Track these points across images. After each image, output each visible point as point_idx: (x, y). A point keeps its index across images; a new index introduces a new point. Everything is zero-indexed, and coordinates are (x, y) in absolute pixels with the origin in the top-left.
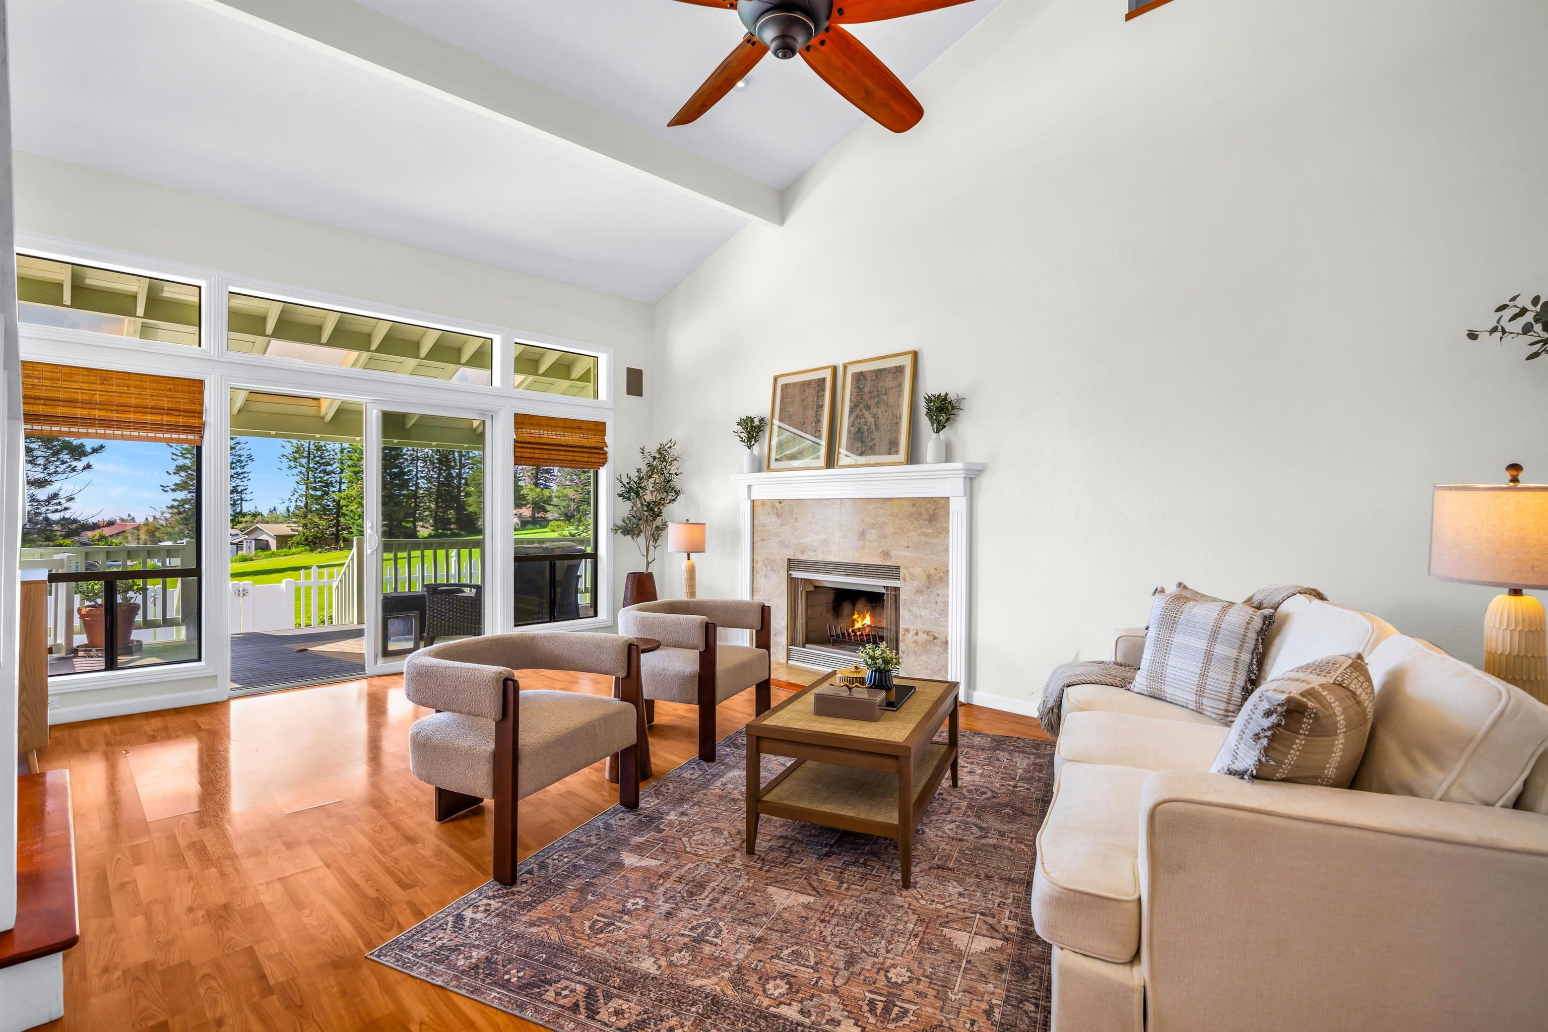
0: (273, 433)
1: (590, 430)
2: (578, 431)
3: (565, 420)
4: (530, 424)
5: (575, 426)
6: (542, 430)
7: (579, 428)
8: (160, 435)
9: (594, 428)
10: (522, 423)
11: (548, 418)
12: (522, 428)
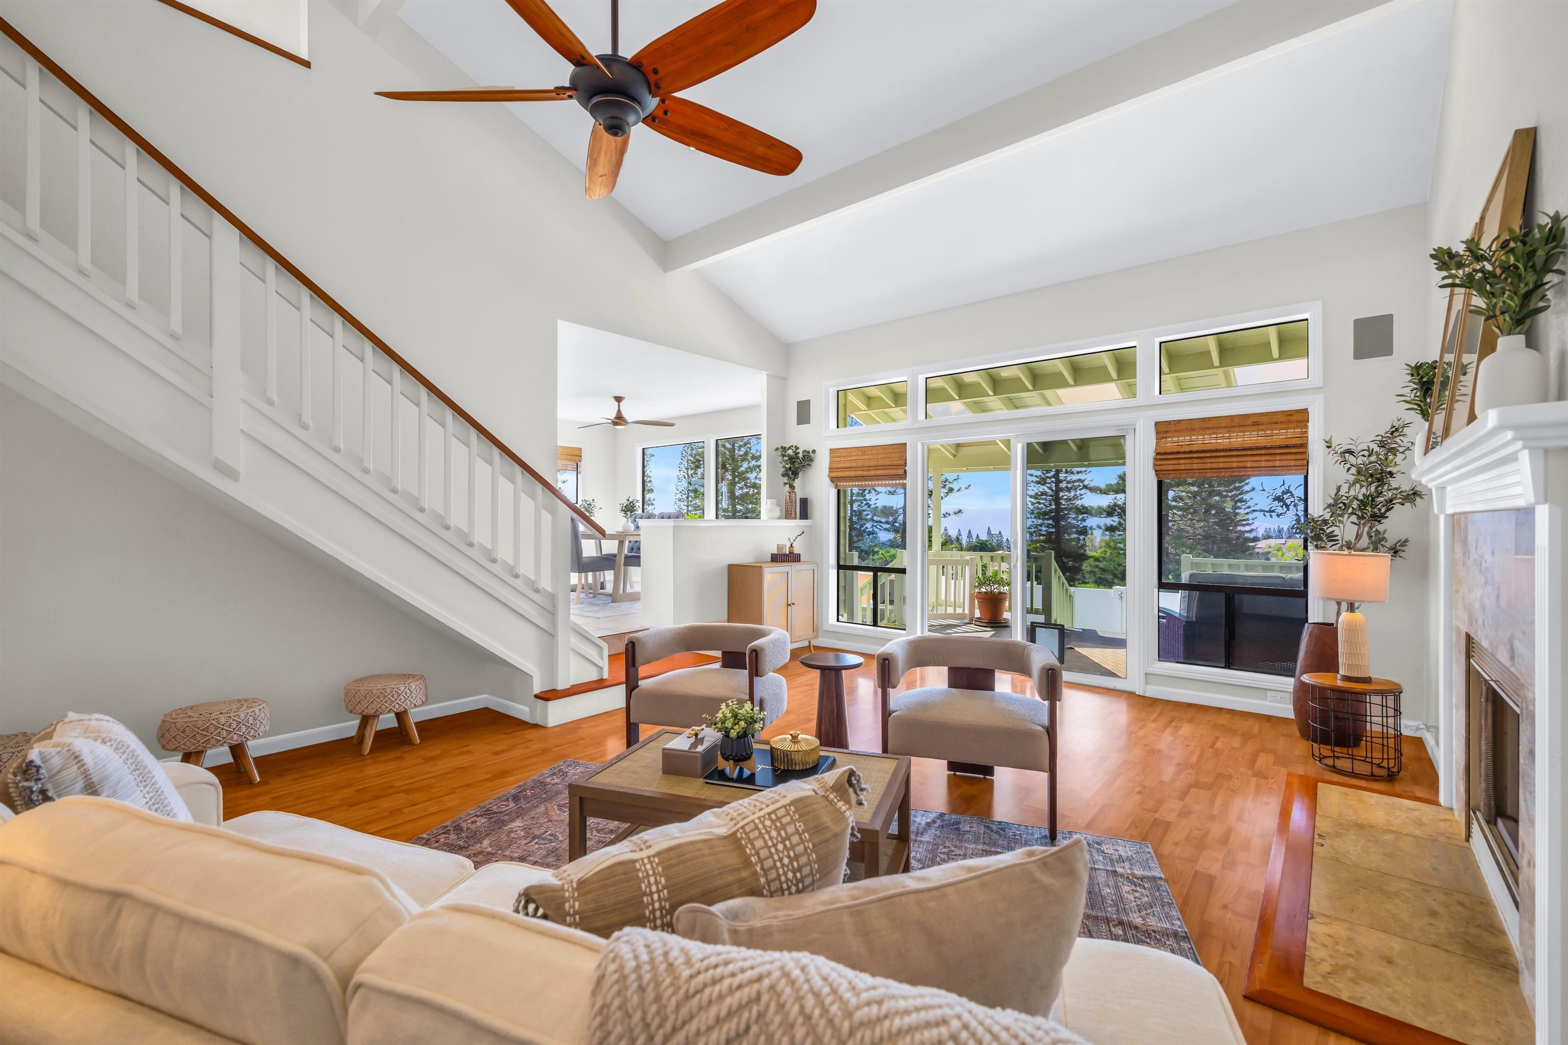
0: (992, 467)
1: (1277, 423)
2: (1255, 428)
3: (1231, 418)
4: (1178, 431)
5: (1249, 422)
6: (1194, 435)
7: (1255, 424)
8: (887, 482)
9: (1285, 419)
10: (1166, 432)
11: (1203, 420)
12: (1166, 438)
